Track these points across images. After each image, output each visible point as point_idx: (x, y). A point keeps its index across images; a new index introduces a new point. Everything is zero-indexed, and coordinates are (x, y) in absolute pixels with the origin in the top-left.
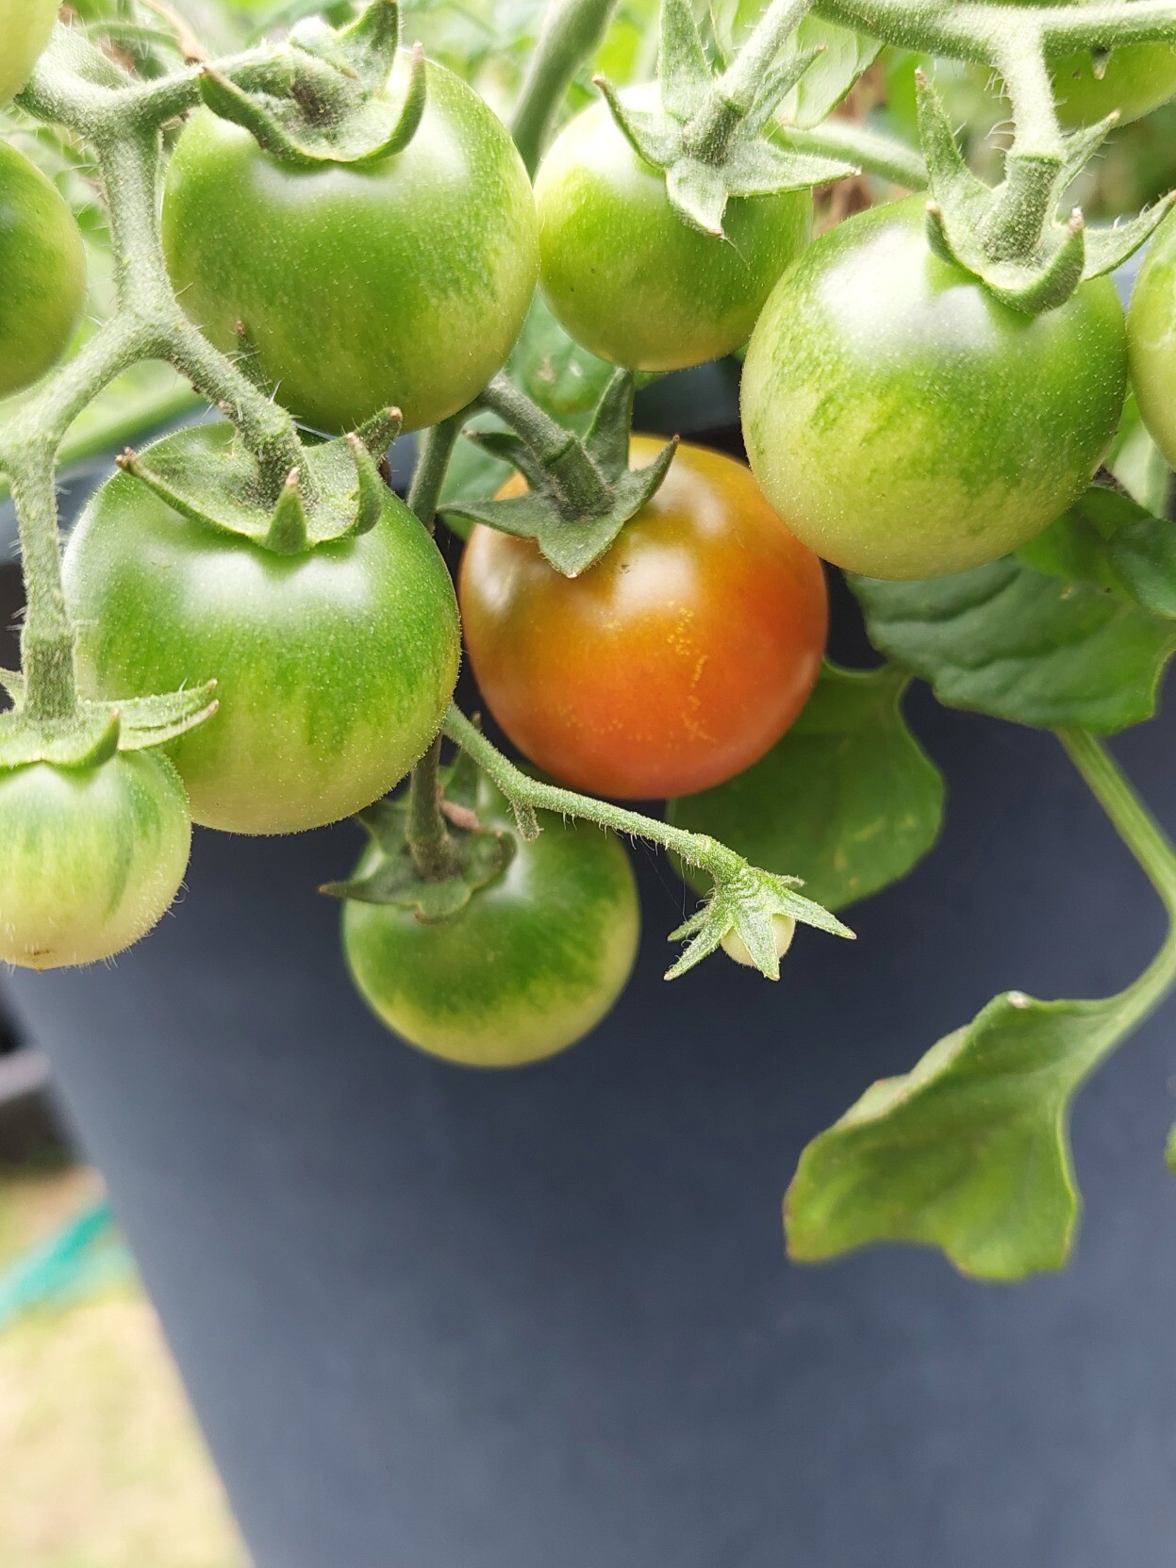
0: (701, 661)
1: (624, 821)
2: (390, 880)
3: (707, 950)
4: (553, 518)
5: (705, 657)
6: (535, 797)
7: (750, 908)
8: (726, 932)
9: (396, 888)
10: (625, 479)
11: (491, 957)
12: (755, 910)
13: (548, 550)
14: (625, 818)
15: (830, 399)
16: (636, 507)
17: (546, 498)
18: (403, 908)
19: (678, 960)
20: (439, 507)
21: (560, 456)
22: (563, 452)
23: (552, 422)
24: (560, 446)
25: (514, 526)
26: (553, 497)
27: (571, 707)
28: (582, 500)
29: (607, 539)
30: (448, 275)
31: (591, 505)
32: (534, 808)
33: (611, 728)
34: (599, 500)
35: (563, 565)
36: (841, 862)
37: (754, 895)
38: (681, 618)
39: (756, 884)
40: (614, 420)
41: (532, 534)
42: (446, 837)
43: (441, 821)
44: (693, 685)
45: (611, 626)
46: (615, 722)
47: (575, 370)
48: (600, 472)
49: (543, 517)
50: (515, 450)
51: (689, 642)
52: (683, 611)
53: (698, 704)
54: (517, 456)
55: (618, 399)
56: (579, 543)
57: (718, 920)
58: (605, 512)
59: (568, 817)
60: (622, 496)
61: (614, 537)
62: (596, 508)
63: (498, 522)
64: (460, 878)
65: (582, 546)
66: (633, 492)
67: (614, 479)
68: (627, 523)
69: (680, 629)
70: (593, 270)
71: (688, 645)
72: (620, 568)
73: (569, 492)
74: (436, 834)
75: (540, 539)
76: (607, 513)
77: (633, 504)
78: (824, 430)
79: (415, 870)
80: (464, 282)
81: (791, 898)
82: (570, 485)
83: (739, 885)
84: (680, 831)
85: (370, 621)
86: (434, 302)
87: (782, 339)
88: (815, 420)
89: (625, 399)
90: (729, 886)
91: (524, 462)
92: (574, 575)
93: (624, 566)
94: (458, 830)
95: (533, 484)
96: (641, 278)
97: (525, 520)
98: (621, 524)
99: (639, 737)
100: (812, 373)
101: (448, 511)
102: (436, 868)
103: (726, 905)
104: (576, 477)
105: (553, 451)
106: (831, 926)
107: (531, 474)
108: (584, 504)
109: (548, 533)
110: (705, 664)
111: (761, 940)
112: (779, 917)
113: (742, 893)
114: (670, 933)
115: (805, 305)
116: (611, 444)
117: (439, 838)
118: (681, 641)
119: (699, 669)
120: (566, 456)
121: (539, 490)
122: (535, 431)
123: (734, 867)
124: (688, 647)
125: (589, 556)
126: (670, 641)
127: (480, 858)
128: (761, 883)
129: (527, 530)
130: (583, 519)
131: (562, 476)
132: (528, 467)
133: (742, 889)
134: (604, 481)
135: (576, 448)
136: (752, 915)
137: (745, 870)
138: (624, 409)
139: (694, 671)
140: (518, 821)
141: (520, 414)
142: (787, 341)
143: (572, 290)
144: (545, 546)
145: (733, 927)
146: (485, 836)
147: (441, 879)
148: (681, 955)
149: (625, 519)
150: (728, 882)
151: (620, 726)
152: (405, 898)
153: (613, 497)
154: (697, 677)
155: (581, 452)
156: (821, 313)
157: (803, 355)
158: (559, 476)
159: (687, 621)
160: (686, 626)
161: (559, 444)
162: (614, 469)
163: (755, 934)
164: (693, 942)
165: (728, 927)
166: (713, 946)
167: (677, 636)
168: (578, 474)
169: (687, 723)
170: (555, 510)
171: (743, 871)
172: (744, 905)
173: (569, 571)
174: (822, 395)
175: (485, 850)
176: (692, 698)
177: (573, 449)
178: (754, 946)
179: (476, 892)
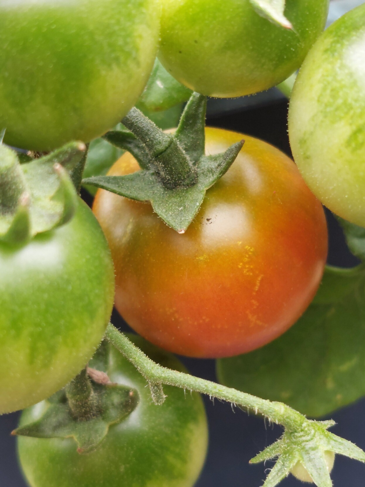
0: (259, 279)
1: (227, 395)
2: (54, 420)
3: (283, 476)
4: (159, 188)
5: (262, 275)
6: (164, 379)
7: (310, 448)
8: (295, 464)
9: (59, 426)
10: (204, 161)
11: (122, 469)
12: (313, 449)
13: (159, 210)
14: (227, 392)
15: (359, 130)
16: (214, 181)
17: (153, 174)
18: (63, 439)
19: (264, 483)
20: (84, 180)
21: (165, 151)
22: (167, 148)
23: (156, 127)
24: (165, 144)
25: (134, 194)
26: (157, 174)
27: (174, 309)
28: (178, 177)
29: (198, 204)
30: (113, 55)
31: (184, 180)
32: (162, 384)
33: (201, 321)
34: (188, 177)
35: (174, 224)
36: (330, 385)
37: (312, 439)
38: (247, 252)
39: (313, 432)
40: (194, 123)
41: (146, 199)
42: (93, 394)
43: (89, 384)
44: (254, 294)
45: (201, 258)
46: (204, 318)
47: (159, 84)
48: (188, 158)
49: (152, 187)
50: (130, 143)
51: (252, 267)
52: (247, 247)
53: (257, 304)
54: (131, 146)
55: (196, 110)
56: (180, 206)
57: (289, 456)
58: (193, 184)
59: (188, 392)
60: (203, 173)
61: (202, 202)
62: (187, 181)
63: (123, 191)
64: (100, 418)
65: (182, 208)
66: (211, 171)
67: (196, 162)
68: (208, 191)
69: (246, 259)
70: (196, 42)
71: (252, 269)
72: (206, 221)
73: (170, 173)
74: (87, 393)
75: (152, 202)
76: (194, 184)
77: (211, 179)
78: (354, 150)
79: (70, 413)
80: (122, 59)
81: (334, 438)
82: (171, 168)
83: (302, 433)
84: (264, 400)
85: (68, 282)
86: (103, 73)
87: (324, 89)
88: (348, 143)
89: (201, 110)
90: (296, 434)
91: (136, 151)
92: (183, 232)
93: (208, 220)
94: (99, 386)
95: (143, 165)
96: (227, 47)
97: (142, 189)
98: (205, 192)
99: (219, 327)
100: (347, 113)
101: (88, 183)
102: (86, 413)
103: (294, 446)
104: (176, 164)
105: (160, 148)
106: (362, 457)
107: (141, 158)
108: (180, 179)
109: (157, 199)
110: (262, 281)
111: (319, 469)
112: (328, 452)
113: (304, 438)
114: (250, 459)
115: (340, 68)
116: (192, 138)
117: (88, 396)
118: (247, 266)
119: (258, 283)
120: (169, 151)
121: (147, 169)
122: (147, 134)
123: (299, 422)
124: (251, 270)
125: (189, 217)
126: (240, 267)
127: (113, 404)
128: (316, 431)
129: (143, 196)
130: (180, 189)
131: (166, 163)
132: (139, 154)
133: (304, 436)
134: (191, 164)
135: (174, 144)
136: (312, 453)
137: (307, 423)
138: (200, 116)
139: (255, 285)
140: (152, 392)
141: (136, 122)
142: (328, 91)
143: (180, 52)
144: (156, 208)
145: (299, 461)
146: (115, 388)
147: (88, 419)
148: (265, 479)
149: (207, 188)
150: (296, 432)
151: (207, 320)
152: (65, 433)
153: (196, 174)
154: (257, 288)
155: (178, 147)
156: (351, 75)
157: (340, 101)
158: (164, 163)
159: (250, 253)
160: (250, 257)
161: (164, 143)
162: (195, 155)
163: (314, 466)
164: (272, 470)
165: (295, 461)
166: (287, 473)
167: (244, 264)
168: (176, 161)
169: (250, 317)
170: (159, 182)
171: (304, 425)
172: (306, 446)
173: (179, 229)
174: (354, 128)
175: (116, 399)
176: (254, 302)
177: (172, 145)
178: (315, 473)
179: (111, 427)
